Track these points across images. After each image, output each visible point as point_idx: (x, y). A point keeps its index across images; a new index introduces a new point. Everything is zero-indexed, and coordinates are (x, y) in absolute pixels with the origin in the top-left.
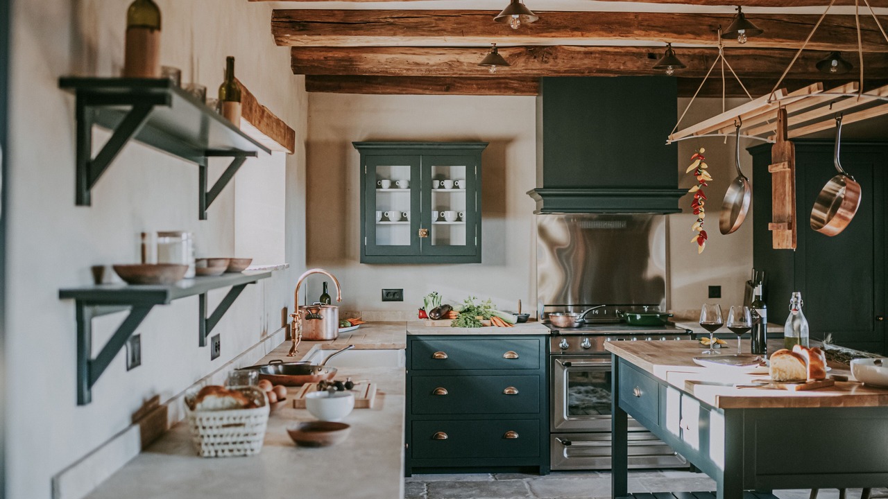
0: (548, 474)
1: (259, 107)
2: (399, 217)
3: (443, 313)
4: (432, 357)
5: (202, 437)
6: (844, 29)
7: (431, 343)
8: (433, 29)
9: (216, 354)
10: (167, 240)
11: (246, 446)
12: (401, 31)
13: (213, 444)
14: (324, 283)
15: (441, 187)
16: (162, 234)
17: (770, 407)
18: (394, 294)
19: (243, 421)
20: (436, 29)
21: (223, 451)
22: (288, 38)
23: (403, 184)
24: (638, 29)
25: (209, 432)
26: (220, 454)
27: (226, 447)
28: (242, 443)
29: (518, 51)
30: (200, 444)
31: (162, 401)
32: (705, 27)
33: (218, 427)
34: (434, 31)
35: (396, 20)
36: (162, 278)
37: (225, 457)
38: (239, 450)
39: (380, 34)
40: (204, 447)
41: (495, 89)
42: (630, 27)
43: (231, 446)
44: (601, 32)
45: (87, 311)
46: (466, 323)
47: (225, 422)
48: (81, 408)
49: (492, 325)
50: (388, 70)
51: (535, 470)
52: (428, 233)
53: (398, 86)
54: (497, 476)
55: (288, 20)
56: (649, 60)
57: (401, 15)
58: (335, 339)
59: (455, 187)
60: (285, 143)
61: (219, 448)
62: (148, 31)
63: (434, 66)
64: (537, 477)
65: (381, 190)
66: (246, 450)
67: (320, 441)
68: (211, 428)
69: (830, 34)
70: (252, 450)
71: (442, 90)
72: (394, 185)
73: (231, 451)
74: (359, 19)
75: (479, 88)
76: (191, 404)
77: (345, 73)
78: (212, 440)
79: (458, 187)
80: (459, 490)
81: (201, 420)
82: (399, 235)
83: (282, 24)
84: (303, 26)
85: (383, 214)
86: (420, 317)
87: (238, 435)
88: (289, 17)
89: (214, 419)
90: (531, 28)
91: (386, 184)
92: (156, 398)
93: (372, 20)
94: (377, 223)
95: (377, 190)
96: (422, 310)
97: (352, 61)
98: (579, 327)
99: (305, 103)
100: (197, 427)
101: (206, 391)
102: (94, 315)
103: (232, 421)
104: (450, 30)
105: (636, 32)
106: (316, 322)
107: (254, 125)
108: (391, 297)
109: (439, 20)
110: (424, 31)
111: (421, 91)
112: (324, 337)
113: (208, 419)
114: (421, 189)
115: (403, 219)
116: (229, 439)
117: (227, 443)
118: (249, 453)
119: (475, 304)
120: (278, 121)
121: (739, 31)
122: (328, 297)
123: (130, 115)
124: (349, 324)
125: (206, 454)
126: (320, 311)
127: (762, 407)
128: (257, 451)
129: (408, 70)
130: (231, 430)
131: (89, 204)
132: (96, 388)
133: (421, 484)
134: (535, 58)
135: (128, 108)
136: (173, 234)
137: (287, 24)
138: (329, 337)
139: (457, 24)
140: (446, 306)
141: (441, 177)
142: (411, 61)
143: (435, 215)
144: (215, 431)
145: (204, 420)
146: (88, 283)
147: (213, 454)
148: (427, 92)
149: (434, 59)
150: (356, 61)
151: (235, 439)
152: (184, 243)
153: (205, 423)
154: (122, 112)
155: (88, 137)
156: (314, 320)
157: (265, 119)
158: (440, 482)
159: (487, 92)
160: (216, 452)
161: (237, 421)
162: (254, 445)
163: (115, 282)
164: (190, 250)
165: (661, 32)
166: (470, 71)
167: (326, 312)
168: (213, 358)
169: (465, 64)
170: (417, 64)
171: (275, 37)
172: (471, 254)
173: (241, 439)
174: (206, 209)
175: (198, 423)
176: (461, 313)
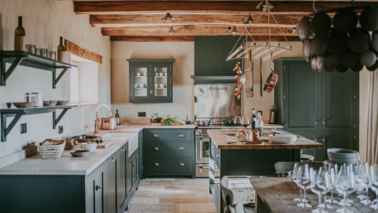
0: (195, 178)
1: (82, 49)
2: (143, 86)
3: (158, 120)
4: (153, 136)
5: (42, 153)
6: (290, 19)
7: (152, 131)
8: (145, 21)
9: (61, 132)
10: (35, 95)
11: (55, 156)
12: (134, 22)
13: (45, 155)
14: (117, 110)
15: (159, 75)
16: (33, 93)
17: (235, 149)
18: (142, 114)
19: (54, 148)
20: (146, 21)
21: (48, 157)
22: (95, 25)
23: (145, 74)
24: (217, 20)
25: (44, 151)
26: (48, 158)
27: (49, 156)
28: (54, 155)
29: (181, 27)
30: (42, 155)
31: (36, 145)
32: (240, 19)
33: (47, 150)
34: (145, 22)
35: (132, 18)
36: (26, 106)
37: (49, 159)
38: (53, 157)
39: (127, 23)
40: (43, 156)
41: (178, 39)
42: (214, 19)
43: (51, 156)
44: (204, 22)
45: (4, 116)
46: (166, 124)
47: (49, 149)
48: (3, 143)
49: (175, 125)
50: (136, 34)
51: (190, 177)
52: (154, 92)
53: (143, 39)
54: (176, 179)
55: (95, 18)
56: (228, 29)
57: (134, 16)
58: (115, 129)
59: (164, 75)
60: (97, 60)
61: (47, 156)
62: (21, 36)
63: (151, 32)
64: (191, 179)
65: (137, 76)
66: (55, 157)
67: (79, 155)
68: (45, 150)
69: (286, 21)
70: (57, 157)
71: (159, 40)
72: (142, 75)
73: (51, 157)
74: (119, 18)
75: (172, 39)
76: (41, 144)
77: (121, 35)
78: (45, 154)
79: (165, 75)
80: (161, 183)
81: (42, 148)
82: (143, 93)
83: (93, 20)
84: (100, 20)
85: (138, 85)
86: (151, 122)
87: (53, 153)
88: (96, 18)
89: (46, 148)
90: (179, 21)
91: (138, 74)
92: (34, 143)
93: (124, 18)
94: (135, 88)
95: (135, 76)
96: (151, 120)
97: (123, 31)
98: (208, 126)
99: (109, 45)
100: (41, 150)
101: (46, 140)
102: (7, 116)
103: (51, 149)
104: (151, 21)
105: (216, 21)
106: (108, 123)
107: (80, 56)
108: (142, 115)
109: (147, 18)
110: (142, 22)
111: (151, 40)
112: (111, 129)
113: (44, 148)
114: (151, 76)
115: (145, 87)
116: (50, 154)
117: (50, 155)
118: (56, 158)
119: (170, 117)
120: (92, 54)
121: (249, 21)
122: (118, 115)
123: (16, 59)
124: (123, 124)
125: (44, 158)
126: (109, 120)
127: (232, 149)
128: (59, 158)
129: (142, 34)
130: (51, 151)
131: (5, 85)
132: (7, 137)
133: (148, 181)
134: (187, 29)
135: (15, 58)
136: (36, 93)
137: (95, 20)
138: (113, 128)
139: (153, 19)
140: (159, 118)
141: (159, 72)
142: (143, 31)
143: (156, 85)
144: (46, 151)
145: (43, 148)
146: (6, 107)
147: (46, 158)
148: (154, 41)
149: (152, 30)
150: (124, 31)
151: (52, 154)
152: (40, 96)
153: (43, 149)
154: (14, 59)
155: (4, 66)
156: (107, 123)
157: (85, 53)
158: (155, 181)
159: (175, 40)
160: (47, 157)
161: (52, 149)
162: (58, 156)
163: (13, 107)
164: (41, 98)
165: (225, 21)
166: (165, 34)
167: (112, 120)
168: (59, 133)
169: (163, 32)
170: (146, 32)
171: (91, 24)
172: (169, 99)
173: (54, 154)
174: (55, 85)
175: (41, 149)
176: (165, 120)
